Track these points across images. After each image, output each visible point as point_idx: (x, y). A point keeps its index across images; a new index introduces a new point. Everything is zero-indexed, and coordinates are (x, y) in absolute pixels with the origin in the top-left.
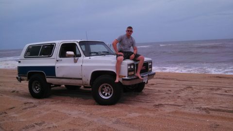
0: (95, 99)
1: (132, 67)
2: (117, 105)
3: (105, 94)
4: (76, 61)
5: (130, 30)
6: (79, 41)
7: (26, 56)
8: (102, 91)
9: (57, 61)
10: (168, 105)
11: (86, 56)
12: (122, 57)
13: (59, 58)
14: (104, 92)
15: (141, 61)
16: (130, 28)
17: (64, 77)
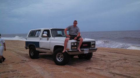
0: (54, 61)
1: (76, 44)
2: (65, 66)
3: (60, 59)
4: (48, 40)
5: (75, 23)
6: (51, 29)
7: (29, 36)
8: (59, 57)
9: (40, 39)
10: (94, 68)
11: (53, 37)
12: (69, 38)
13: (41, 38)
14: (59, 58)
15: (80, 41)
16: (75, 21)
17: (43, 48)
